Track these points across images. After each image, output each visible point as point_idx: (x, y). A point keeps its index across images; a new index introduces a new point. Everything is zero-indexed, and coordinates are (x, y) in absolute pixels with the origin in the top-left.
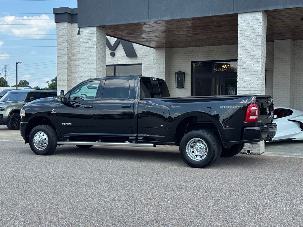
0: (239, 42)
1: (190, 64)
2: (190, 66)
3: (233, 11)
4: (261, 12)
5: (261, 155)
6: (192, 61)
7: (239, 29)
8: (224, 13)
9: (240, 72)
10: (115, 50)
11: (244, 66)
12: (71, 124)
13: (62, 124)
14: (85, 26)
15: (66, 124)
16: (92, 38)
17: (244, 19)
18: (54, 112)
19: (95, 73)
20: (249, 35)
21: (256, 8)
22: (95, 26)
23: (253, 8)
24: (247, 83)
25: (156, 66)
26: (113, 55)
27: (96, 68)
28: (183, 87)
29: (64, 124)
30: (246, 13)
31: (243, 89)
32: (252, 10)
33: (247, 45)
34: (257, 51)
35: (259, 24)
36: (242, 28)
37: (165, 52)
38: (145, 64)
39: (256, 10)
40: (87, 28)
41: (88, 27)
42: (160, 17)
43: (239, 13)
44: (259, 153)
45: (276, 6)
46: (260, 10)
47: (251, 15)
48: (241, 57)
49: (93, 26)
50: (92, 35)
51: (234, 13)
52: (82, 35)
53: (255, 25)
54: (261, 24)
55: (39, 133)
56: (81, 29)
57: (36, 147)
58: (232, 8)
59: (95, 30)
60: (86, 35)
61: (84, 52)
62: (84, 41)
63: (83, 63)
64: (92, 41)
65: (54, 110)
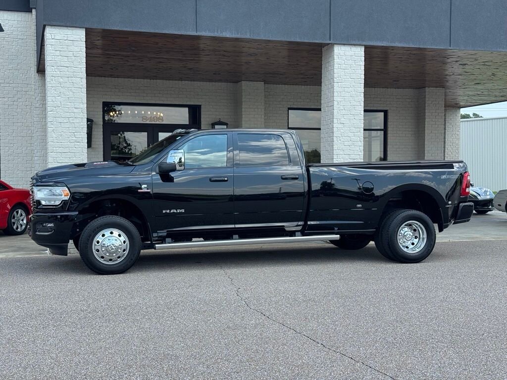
0: (335, 85)
1: (101, 106)
3: (330, 40)
4: (363, 47)
6: (104, 101)
8: (317, 40)
9: (337, 128)
11: (343, 120)
12: (183, 211)
13: (164, 212)
15: (172, 211)
17: (342, 53)
18: (146, 190)
20: (348, 77)
21: (359, 40)
22: (84, 28)
24: (346, 143)
27: (86, 107)
30: (344, 44)
31: (341, 153)
32: (354, 43)
33: (346, 90)
34: (358, 100)
35: (361, 63)
36: (339, 65)
39: (358, 43)
41: (67, 27)
43: (335, 43)
45: (384, 42)
46: (364, 43)
47: (351, 48)
49: (80, 28)
50: (76, 43)
51: (330, 42)
52: (52, 40)
53: (357, 64)
54: (363, 63)
55: (107, 232)
56: (50, 29)
57: (101, 260)
58: (328, 35)
59: (83, 35)
60: (61, 41)
61: (58, 74)
62: (58, 53)
63: (56, 96)
64: (78, 55)
65: (146, 186)
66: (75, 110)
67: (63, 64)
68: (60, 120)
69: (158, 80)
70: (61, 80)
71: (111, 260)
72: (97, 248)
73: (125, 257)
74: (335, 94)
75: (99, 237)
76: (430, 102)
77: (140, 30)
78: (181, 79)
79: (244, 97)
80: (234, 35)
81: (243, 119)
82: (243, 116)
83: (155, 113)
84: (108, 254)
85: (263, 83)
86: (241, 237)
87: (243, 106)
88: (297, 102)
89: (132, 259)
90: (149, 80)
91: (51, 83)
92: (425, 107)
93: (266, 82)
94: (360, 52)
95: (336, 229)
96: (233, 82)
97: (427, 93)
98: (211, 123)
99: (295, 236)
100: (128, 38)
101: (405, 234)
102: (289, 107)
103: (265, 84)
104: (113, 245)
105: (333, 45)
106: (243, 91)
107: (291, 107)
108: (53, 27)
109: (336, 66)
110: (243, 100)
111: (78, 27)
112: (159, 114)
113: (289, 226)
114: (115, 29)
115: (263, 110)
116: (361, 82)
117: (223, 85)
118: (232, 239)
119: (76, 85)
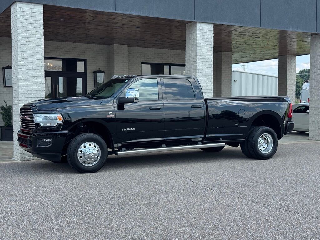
0: (197, 48)
4: (213, 24)
8: (187, 19)
9: (198, 75)
11: (202, 71)
12: (134, 129)
13: (122, 130)
15: (127, 129)
16: (37, 19)
17: (201, 28)
18: (111, 116)
19: (43, 65)
20: (205, 43)
22: (42, 4)
23: (209, 20)
24: (204, 85)
29: (125, 130)
30: (202, 23)
32: (208, 22)
33: (203, 51)
39: (211, 22)
40: (30, 4)
42: (128, 11)
43: (197, 21)
46: (214, 22)
47: (206, 25)
48: (199, 62)
49: (40, 4)
50: (37, 15)
51: (195, 21)
52: (21, 12)
53: (209, 35)
54: (213, 35)
55: (87, 144)
56: (20, 4)
57: (83, 164)
58: (194, 16)
59: (41, 9)
60: (27, 13)
61: (25, 35)
62: (25, 21)
63: (24, 51)
64: (38, 23)
65: (111, 113)
66: (37, 61)
67: (28, 28)
68: (26, 67)
69: (58, 42)
70: (27, 40)
71: (89, 163)
72: (81, 155)
73: (98, 160)
74: (197, 54)
75: (82, 148)
76: (224, 61)
77: (79, 8)
78: (74, 42)
79: (115, 54)
80: (138, 14)
81: (115, 69)
82: (115, 67)
83: (49, 64)
84: (89, 159)
85: (127, 46)
86: (167, 146)
87: (115, 61)
88: (146, 58)
89: (103, 162)
90: (52, 42)
91: (20, 42)
92: (221, 63)
93: (129, 45)
94: (211, 28)
95: (221, 139)
96: (107, 45)
97: (222, 55)
98: (94, 71)
99: (198, 145)
100: (65, 13)
101: (261, 142)
102: (142, 62)
103: (128, 46)
104: (93, 153)
105: (195, 23)
106: (115, 51)
107: (143, 62)
108: (21, 3)
109: (198, 36)
110: (115, 56)
112: (51, 64)
113: (195, 138)
114: (64, 6)
115: (127, 63)
116: (212, 47)
117: (101, 46)
118: (162, 147)
119: (37, 44)
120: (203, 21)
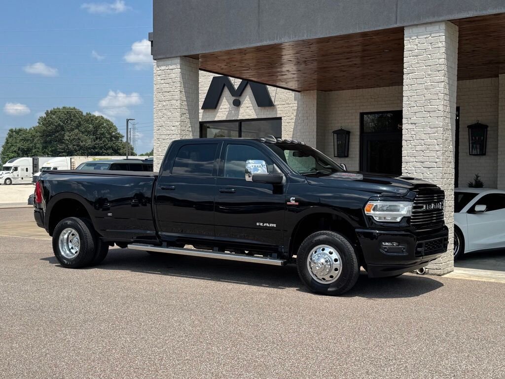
0: (405, 77)
1: (358, 117)
2: (358, 121)
3: (396, 23)
4: (444, 23)
5: (443, 276)
6: (362, 112)
7: (406, 53)
9: (407, 129)
10: (240, 95)
11: (414, 119)
14: (164, 56)
16: (173, 76)
17: (414, 36)
19: (178, 132)
20: (422, 65)
21: (434, 16)
22: (178, 57)
23: (428, 17)
24: (418, 148)
25: (302, 121)
26: (237, 104)
27: (180, 125)
28: (346, 155)
30: (416, 25)
31: (412, 160)
32: (428, 20)
33: (419, 81)
34: (435, 93)
35: (440, 45)
36: (410, 52)
37: (316, 97)
38: (285, 118)
40: (167, 59)
42: (277, 38)
43: (405, 25)
44: (439, 273)
46: (441, 19)
47: (426, 28)
48: (409, 104)
53: (434, 46)
54: (443, 44)
62: (162, 82)
63: (161, 117)
64: (175, 81)
66: (173, 128)
67: (165, 90)
68: (163, 137)
70: (165, 104)
111: (174, 57)
119: (174, 107)
120: (416, 23)
